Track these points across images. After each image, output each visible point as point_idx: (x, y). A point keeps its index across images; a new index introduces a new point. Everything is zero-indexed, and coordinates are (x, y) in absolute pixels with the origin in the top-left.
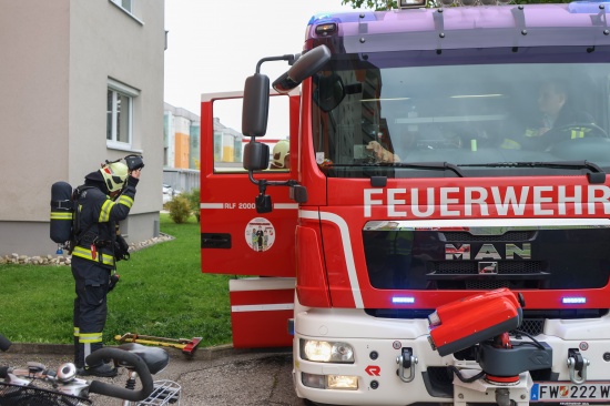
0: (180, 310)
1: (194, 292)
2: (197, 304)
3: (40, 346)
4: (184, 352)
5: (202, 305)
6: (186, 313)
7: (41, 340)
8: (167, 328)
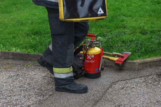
0: (117, 27)
1: (129, 13)
2: (131, 23)
3: (13, 54)
4: (116, 64)
5: (134, 24)
6: (121, 30)
7: (14, 49)
8: (105, 42)
